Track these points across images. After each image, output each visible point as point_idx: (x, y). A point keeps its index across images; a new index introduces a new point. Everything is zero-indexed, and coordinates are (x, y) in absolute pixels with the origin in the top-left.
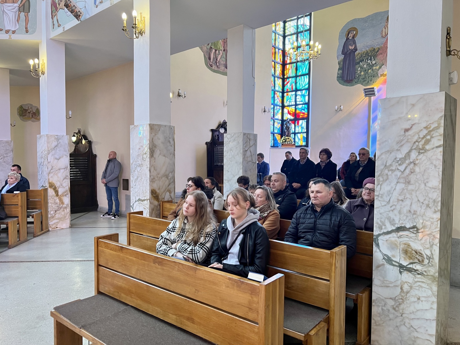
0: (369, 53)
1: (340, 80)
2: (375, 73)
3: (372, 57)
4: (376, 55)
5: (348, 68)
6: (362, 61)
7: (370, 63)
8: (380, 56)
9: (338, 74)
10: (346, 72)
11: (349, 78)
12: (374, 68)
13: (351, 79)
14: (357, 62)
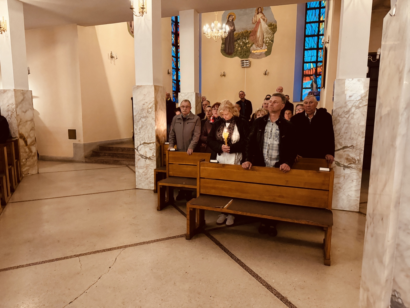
0: (244, 34)
1: (223, 52)
2: (248, 49)
3: (246, 38)
4: (248, 36)
5: (229, 43)
6: (239, 39)
7: (244, 42)
8: (251, 37)
9: (222, 47)
10: (228, 47)
11: (229, 51)
12: (248, 45)
13: (231, 52)
14: (236, 40)
